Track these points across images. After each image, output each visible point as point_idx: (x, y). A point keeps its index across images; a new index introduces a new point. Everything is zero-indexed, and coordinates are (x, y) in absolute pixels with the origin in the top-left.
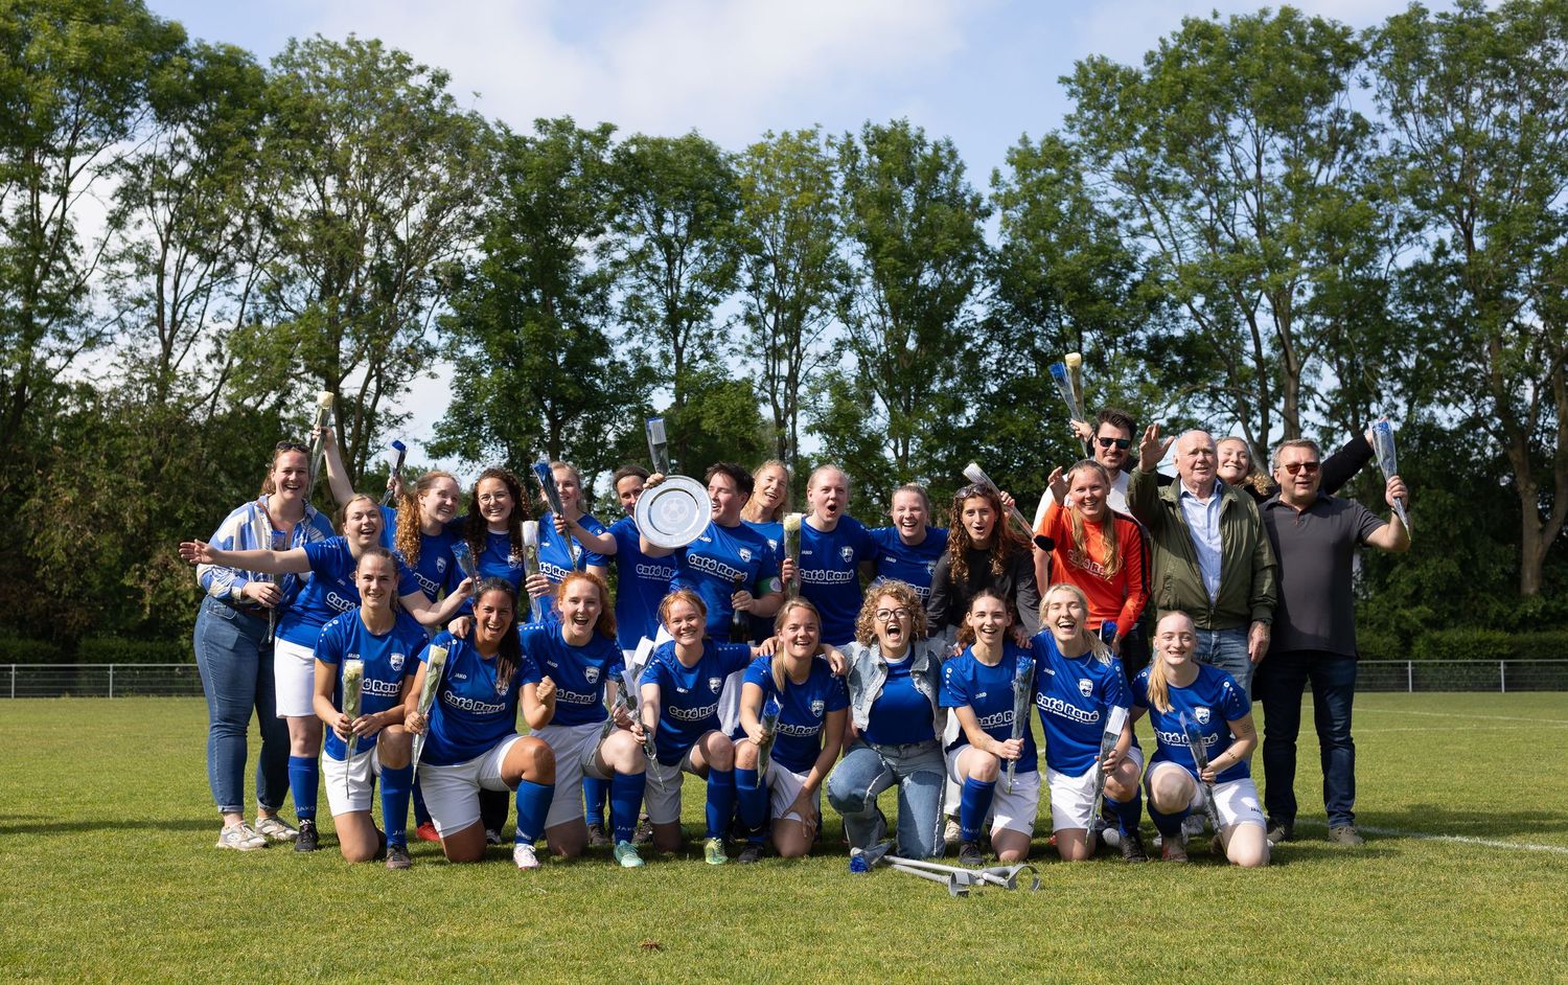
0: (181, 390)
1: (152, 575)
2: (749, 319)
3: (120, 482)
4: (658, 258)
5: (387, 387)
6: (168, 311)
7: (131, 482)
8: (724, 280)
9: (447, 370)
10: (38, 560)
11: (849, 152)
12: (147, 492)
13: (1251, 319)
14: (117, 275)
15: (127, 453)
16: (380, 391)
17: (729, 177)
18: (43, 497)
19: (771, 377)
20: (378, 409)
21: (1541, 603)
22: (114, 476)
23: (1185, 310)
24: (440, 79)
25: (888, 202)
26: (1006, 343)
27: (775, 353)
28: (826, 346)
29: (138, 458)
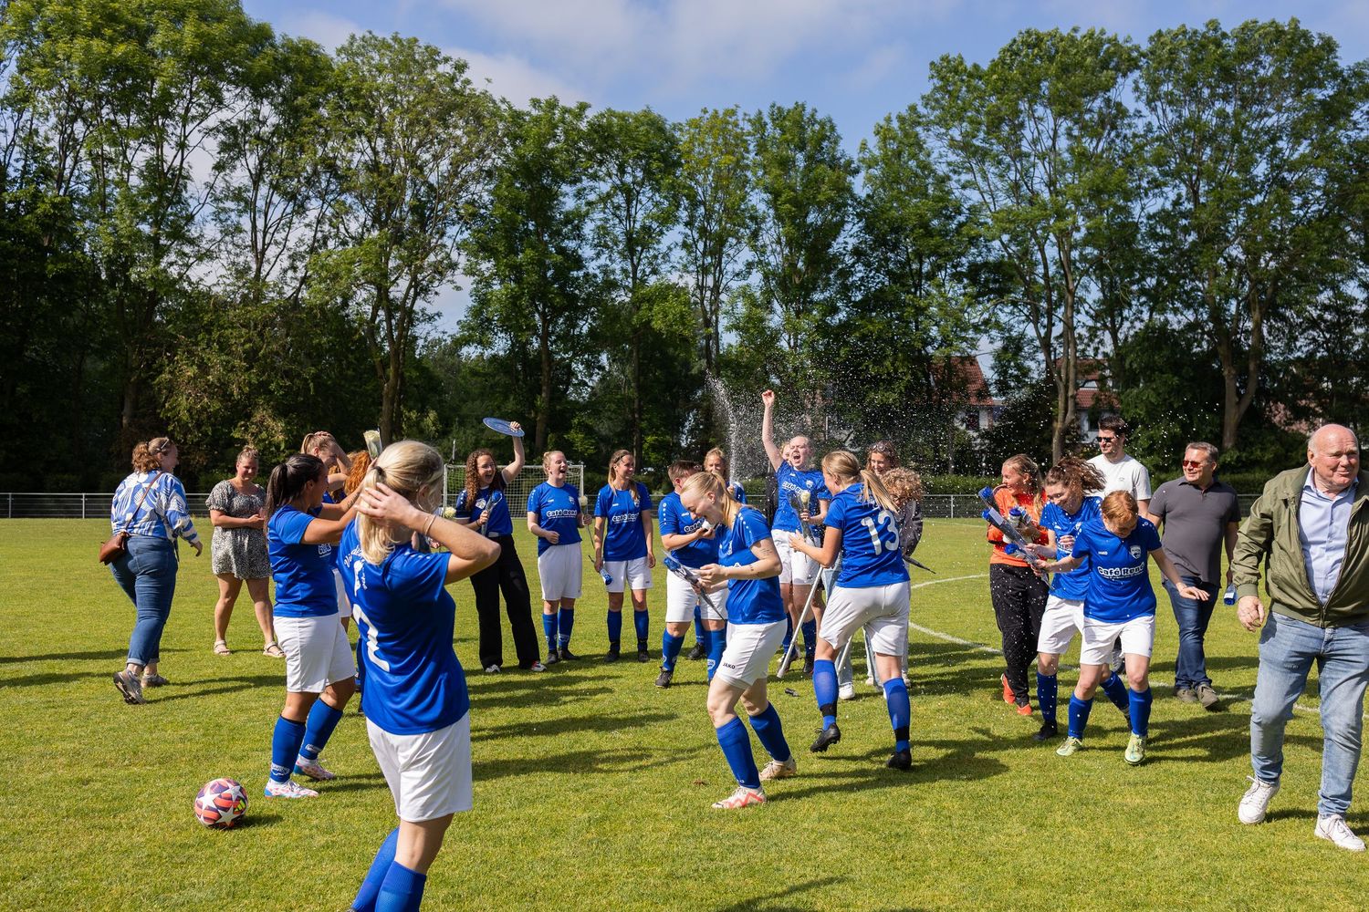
0: (272, 295)
1: (253, 429)
2: (685, 245)
3: (228, 362)
4: (620, 199)
5: (420, 289)
6: (260, 235)
7: (237, 362)
8: (667, 219)
9: (468, 283)
10: (168, 418)
11: (759, 124)
12: (248, 369)
13: (1042, 251)
14: (224, 210)
15: (233, 341)
16: (417, 294)
17: (673, 143)
18: (170, 372)
19: (701, 287)
20: (416, 308)
21: (1236, 454)
22: (224, 357)
23: (996, 244)
24: (461, 67)
25: (785, 164)
26: (868, 265)
27: (704, 270)
28: (740, 267)
29: (243, 345)
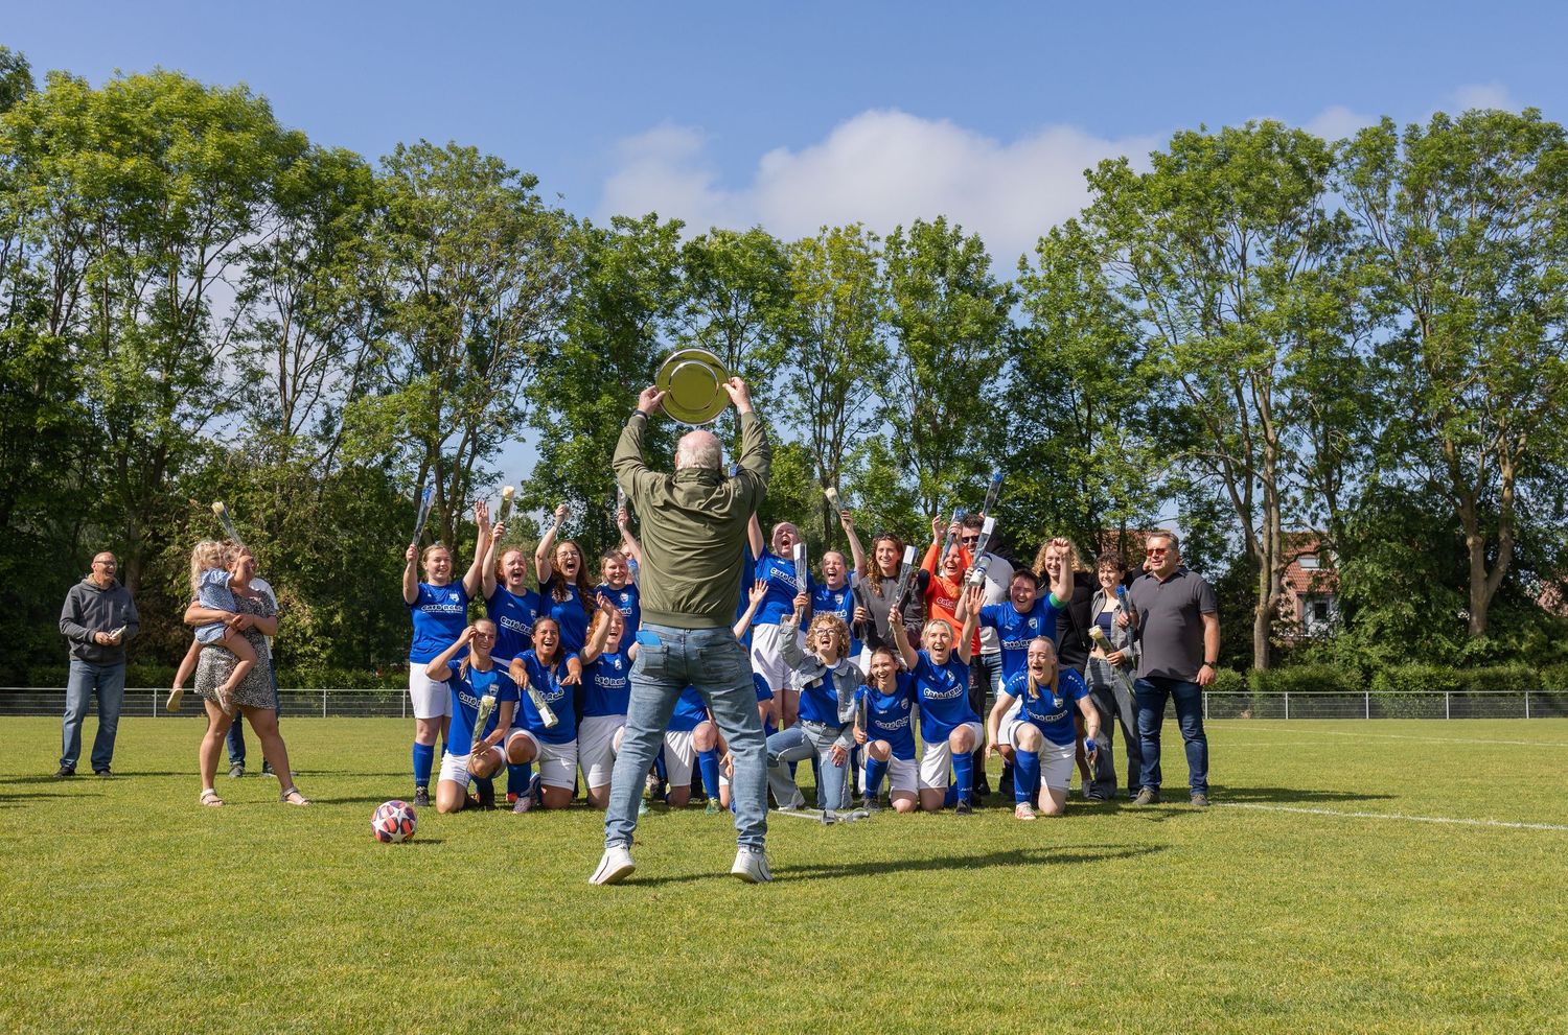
0: (301, 451)
2: (798, 389)
3: (249, 531)
4: (720, 336)
5: (481, 448)
6: (289, 382)
7: (257, 531)
8: (776, 358)
9: (534, 436)
10: (176, 598)
12: (271, 540)
13: (1238, 393)
14: (246, 351)
15: (254, 507)
16: (475, 452)
17: (785, 267)
18: (180, 544)
19: (819, 440)
20: (474, 468)
21: (1484, 642)
22: (242, 526)
23: (1180, 385)
24: (530, 183)
25: (922, 293)
26: (1023, 413)
27: (822, 419)
29: (265, 510)
